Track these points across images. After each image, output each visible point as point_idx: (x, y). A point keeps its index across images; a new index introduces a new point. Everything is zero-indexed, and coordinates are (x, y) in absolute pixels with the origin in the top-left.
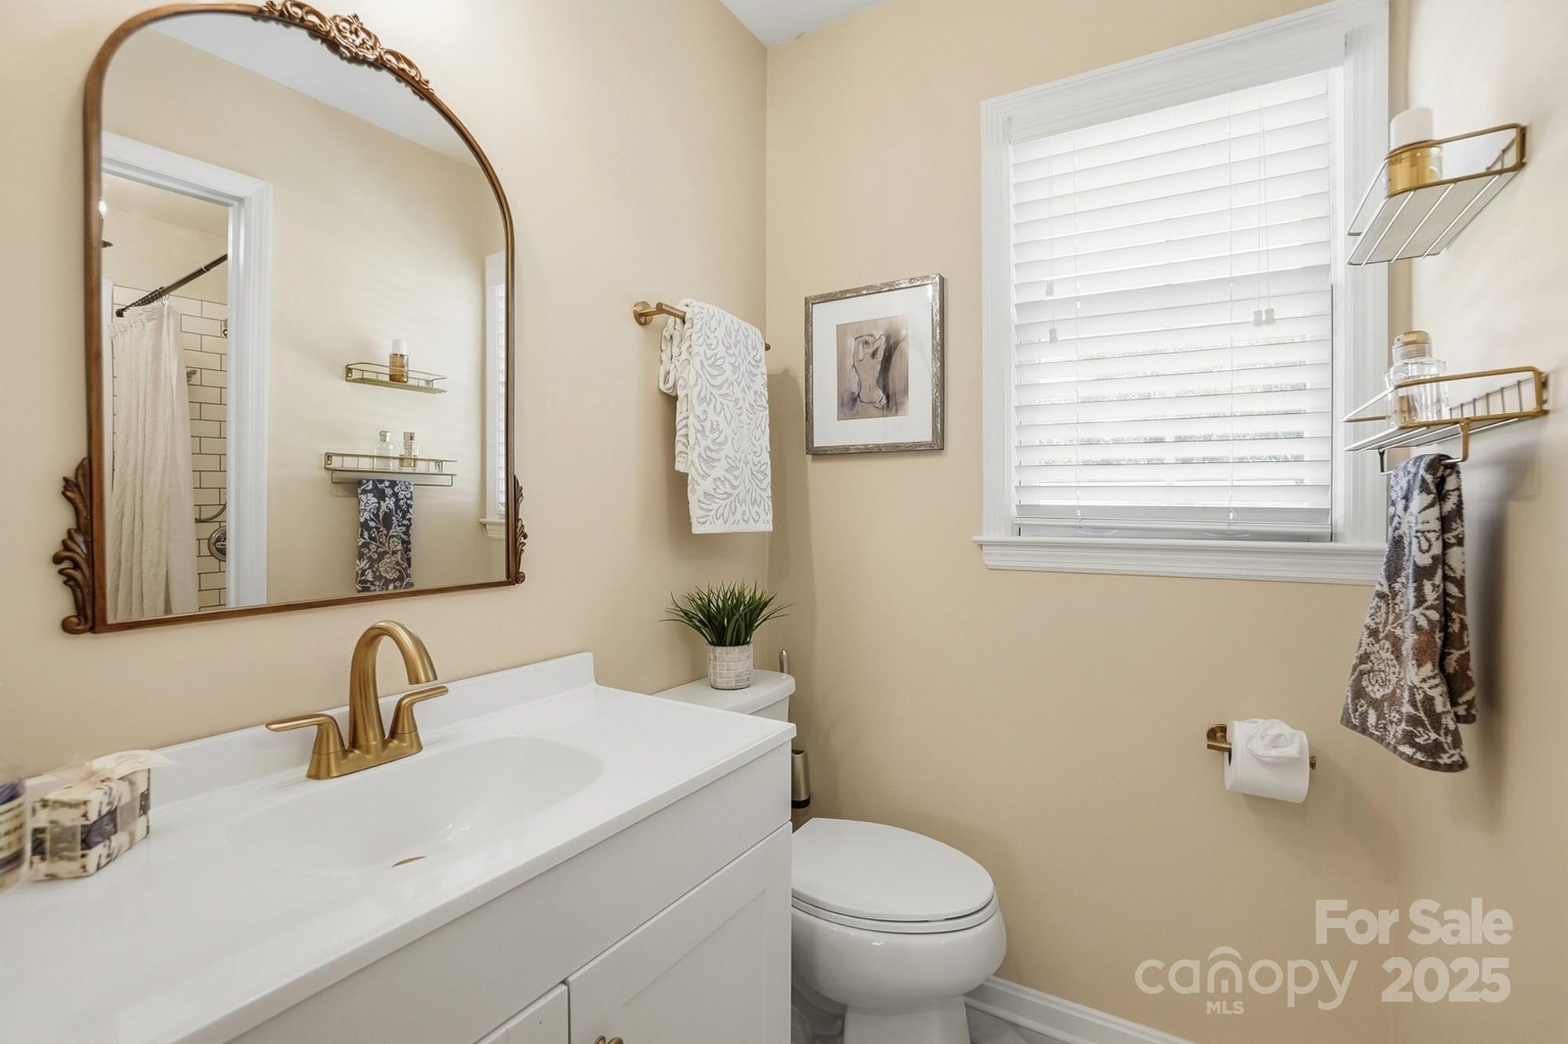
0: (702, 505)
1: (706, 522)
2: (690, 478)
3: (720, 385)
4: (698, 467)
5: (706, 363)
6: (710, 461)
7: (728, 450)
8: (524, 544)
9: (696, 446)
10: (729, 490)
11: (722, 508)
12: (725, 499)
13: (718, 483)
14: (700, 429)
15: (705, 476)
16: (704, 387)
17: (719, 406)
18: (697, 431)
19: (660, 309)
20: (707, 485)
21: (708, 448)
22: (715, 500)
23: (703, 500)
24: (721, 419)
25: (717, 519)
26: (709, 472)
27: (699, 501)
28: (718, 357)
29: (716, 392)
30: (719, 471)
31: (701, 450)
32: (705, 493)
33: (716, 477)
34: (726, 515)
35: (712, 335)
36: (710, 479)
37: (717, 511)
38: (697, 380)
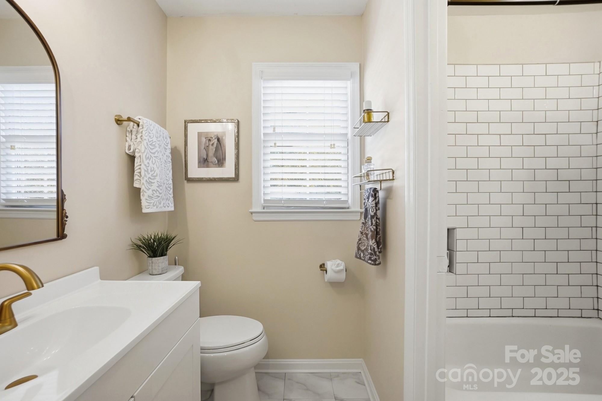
0: (147, 201)
1: (149, 207)
2: (141, 190)
3: (154, 153)
4: (146, 185)
5: (149, 143)
6: (150, 183)
7: (158, 178)
8: (66, 221)
9: (145, 177)
10: (159, 195)
11: (156, 202)
12: (157, 198)
13: (154, 192)
14: (146, 170)
15: (148, 189)
16: (148, 153)
17: (154, 161)
18: (145, 170)
19: (129, 119)
20: (150, 193)
21: (150, 178)
22: (153, 199)
23: (148, 199)
24: (155, 166)
25: (154, 206)
26: (150, 187)
27: (146, 199)
28: (153, 141)
29: (153, 155)
30: (155, 187)
31: (147, 179)
32: (149, 196)
33: (153, 189)
34: (157, 204)
35: (151, 132)
36: (151, 190)
37: (154, 203)
38: (145, 150)
